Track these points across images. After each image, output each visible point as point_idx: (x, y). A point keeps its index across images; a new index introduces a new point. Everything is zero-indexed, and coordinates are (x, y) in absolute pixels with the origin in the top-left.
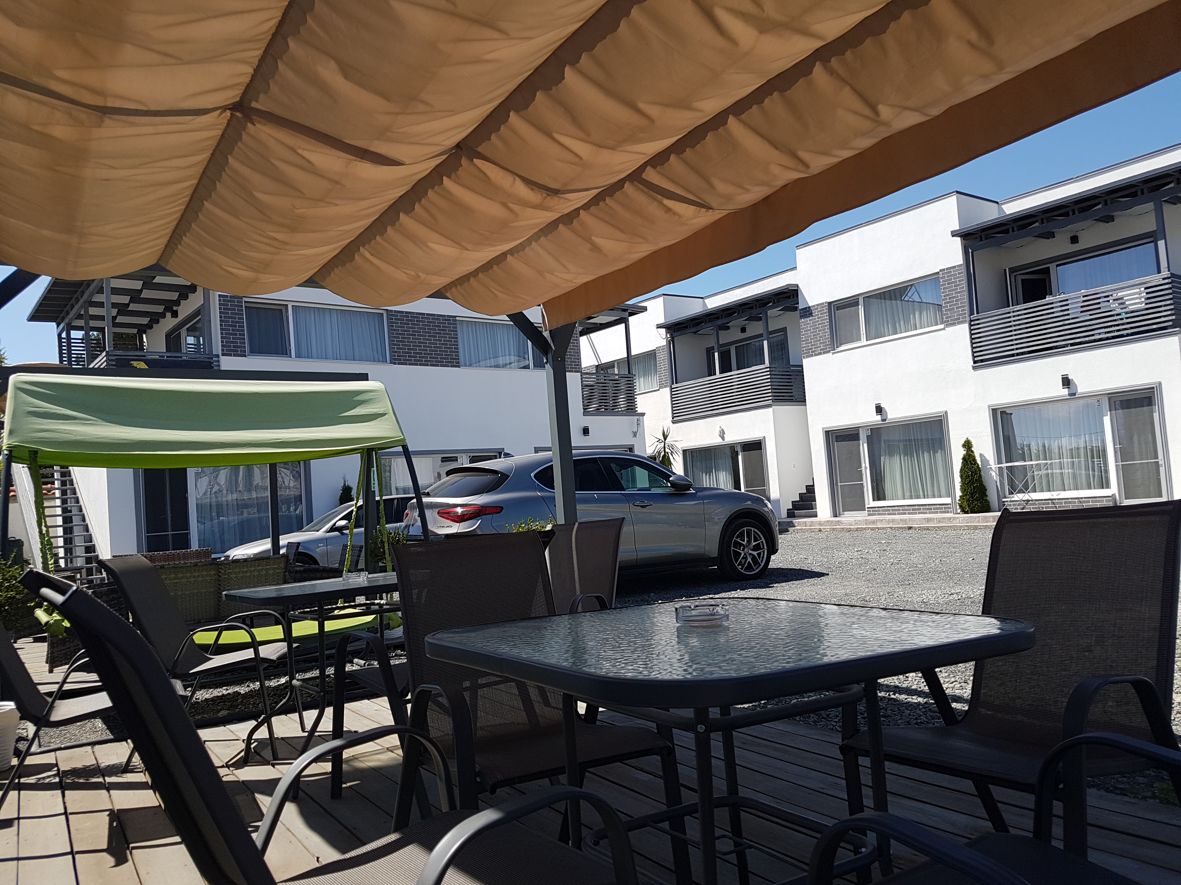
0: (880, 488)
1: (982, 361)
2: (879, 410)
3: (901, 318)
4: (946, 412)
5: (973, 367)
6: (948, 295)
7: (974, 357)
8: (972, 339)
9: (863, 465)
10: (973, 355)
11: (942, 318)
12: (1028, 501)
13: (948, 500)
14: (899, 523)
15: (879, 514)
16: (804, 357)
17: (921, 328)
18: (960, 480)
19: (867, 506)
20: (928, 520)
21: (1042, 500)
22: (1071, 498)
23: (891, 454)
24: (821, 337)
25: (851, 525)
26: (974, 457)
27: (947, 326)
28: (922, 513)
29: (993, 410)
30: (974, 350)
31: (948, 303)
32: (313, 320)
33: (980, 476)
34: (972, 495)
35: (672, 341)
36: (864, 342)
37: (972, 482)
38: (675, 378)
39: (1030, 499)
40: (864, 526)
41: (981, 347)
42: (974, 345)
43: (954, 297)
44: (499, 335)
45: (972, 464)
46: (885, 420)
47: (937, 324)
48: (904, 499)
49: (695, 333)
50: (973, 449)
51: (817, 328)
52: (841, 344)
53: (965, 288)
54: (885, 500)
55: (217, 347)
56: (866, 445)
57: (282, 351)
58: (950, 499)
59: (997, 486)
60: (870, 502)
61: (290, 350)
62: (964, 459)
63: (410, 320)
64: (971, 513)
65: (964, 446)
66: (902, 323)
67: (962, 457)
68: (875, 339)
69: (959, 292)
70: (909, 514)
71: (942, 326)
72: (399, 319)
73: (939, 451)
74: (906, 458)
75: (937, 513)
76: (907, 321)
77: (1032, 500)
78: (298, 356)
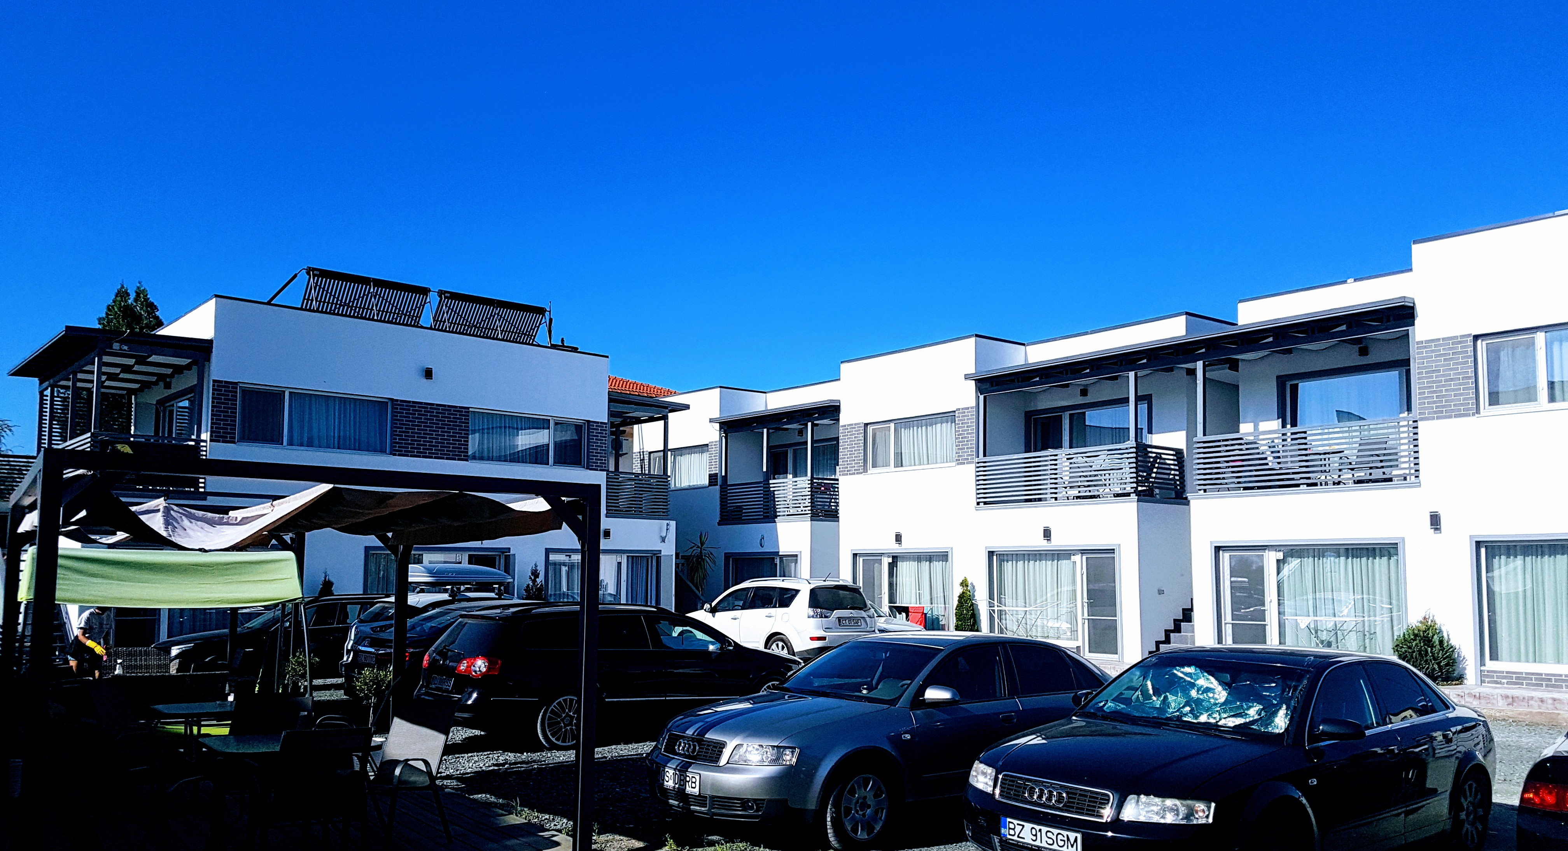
1: (983, 503)
2: (898, 539)
4: (952, 549)
5: (976, 508)
6: (961, 434)
7: (977, 498)
8: (977, 480)
9: (883, 592)
10: (976, 496)
16: (840, 476)
24: (856, 457)
26: (970, 596)
27: (958, 464)
29: (989, 551)
30: (978, 492)
31: (961, 442)
35: (725, 438)
36: (892, 469)
38: (725, 477)
41: (983, 489)
42: (978, 487)
43: (966, 437)
45: (967, 603)
46: (903, 549)
50: (969, 588)
51: (853, 447)
52: (872, 467)
53: (975, 430)
55: (207, 433)
56: (887, 572)
57: (273, 437)
61: (283, 436)
62: (961, 596)
63: (417, 411)
65: (962, 584)
69: (970, 433)
71: (955, 464)
72: (404, 409)
78: (291, 443)
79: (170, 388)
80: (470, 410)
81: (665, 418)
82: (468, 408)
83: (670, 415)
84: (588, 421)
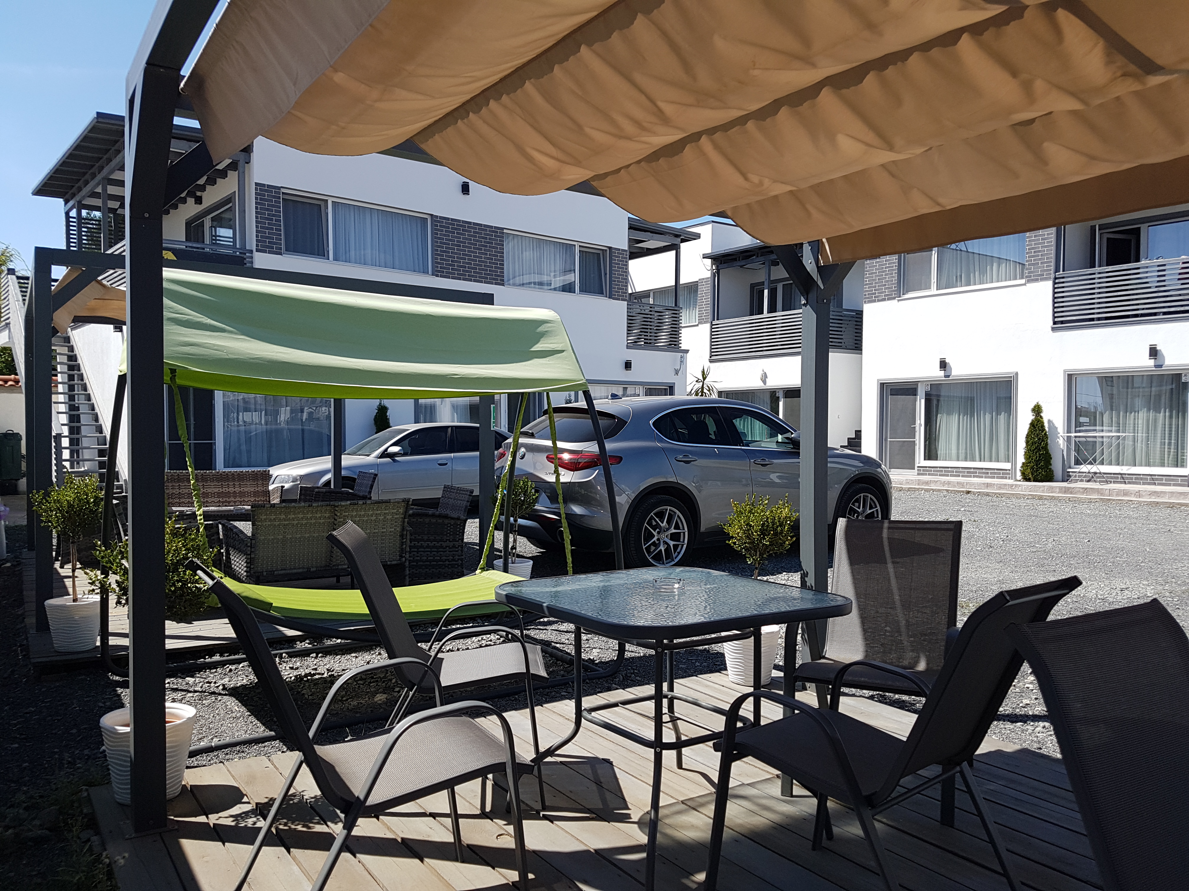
0: (933, 447)
1: (1062, 322)
2: (943, 365)
3: (977, 268)
4: (1017, 374)
5: (1052, 328)
6: (1033, 248)
7: (1055, 317)
8: (1054, 298)
9: (918, 422)
10: (1053, 315)
11: (1023, 272)
12: (1095, 473)
13: (1007, 466)
14: (955, 486)
15: (929, 475)
16: (865, 302)
17: (998, 281)
18: (1024, 445)
19: (917, 465)
20: (988, 485)
21: (1111, 474)
22: (1143, 475)
23: (949, 413)
24: (887, 281)
25: (901, 484)
26: (1043, 423)
27: (1029, 281)
28: (977, 477)
29: (1069, 375)
30: (1056, 310)
31: (1033, 256)
32: (353, 219)
33: (1047, 444)
34: (1037, 462)
35: (717, 274)
36: (934, 291)
37: (1038, 449)
38: (717, 314)
39: (1098, 471)
40: (917, 487)
41: (1063, 307)
42: (1056, 305)
43: (1039, 251)
44: (545, 254)
45: (1040, 430)
46: (949, 376)
47: (1015, 279)
48: (958, 460)
49: (741, 266)
50: (1042, 415)
51: (883, 272)
52: (907, 292)
53: (1054, 243)
54: (937, 460)
55: (252, 242)
56: (923, 401)
57: (320, 252)
58: (1010, 464)
59: (1063, 455)
60: (920, 460)
61: (328, 251)
62: (1032, 424)
63: (456, 229)
64: (1034, 481)
65: (1033, 410)
66: (977, 273)
67: (1030, 422)
68: (946, 288)
69: (1046, 247)
70: (963, 476)
71: (1023, 281)
72: (444, 227)
73: (1003, 413)
74: (965, 417)
75: (994, 477)
76: (983, 272)
77: (1100, 473)
78: (336, 259)
79: (201, 203)
80: (505, 231)
81: (675, 247)
82: (503, 229)
83: (683, 245)
84: (610, 248)
